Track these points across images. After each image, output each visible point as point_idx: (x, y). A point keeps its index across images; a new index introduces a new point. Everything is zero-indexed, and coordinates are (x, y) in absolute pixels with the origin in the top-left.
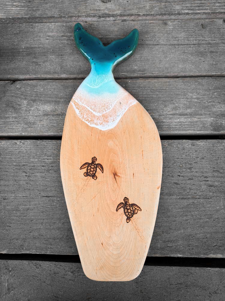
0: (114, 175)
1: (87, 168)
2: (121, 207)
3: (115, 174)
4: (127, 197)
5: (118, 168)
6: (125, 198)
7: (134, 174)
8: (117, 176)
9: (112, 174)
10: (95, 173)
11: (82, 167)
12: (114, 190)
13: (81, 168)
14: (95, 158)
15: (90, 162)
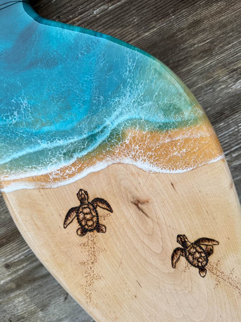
0: (137, 205)
1: (76, 218)
2: (178, 256)
3: (137, 203)
4: (180, 234)
5: (136, 189)
6: (179, 236)
7: (172, 184)
8: (141, 204)
9: (131, 204)
10: (98, 219)
11: (65, 221)
12: (151, 233)
13: (64, 224)
14: (83, 192)
15: (77, 203)
